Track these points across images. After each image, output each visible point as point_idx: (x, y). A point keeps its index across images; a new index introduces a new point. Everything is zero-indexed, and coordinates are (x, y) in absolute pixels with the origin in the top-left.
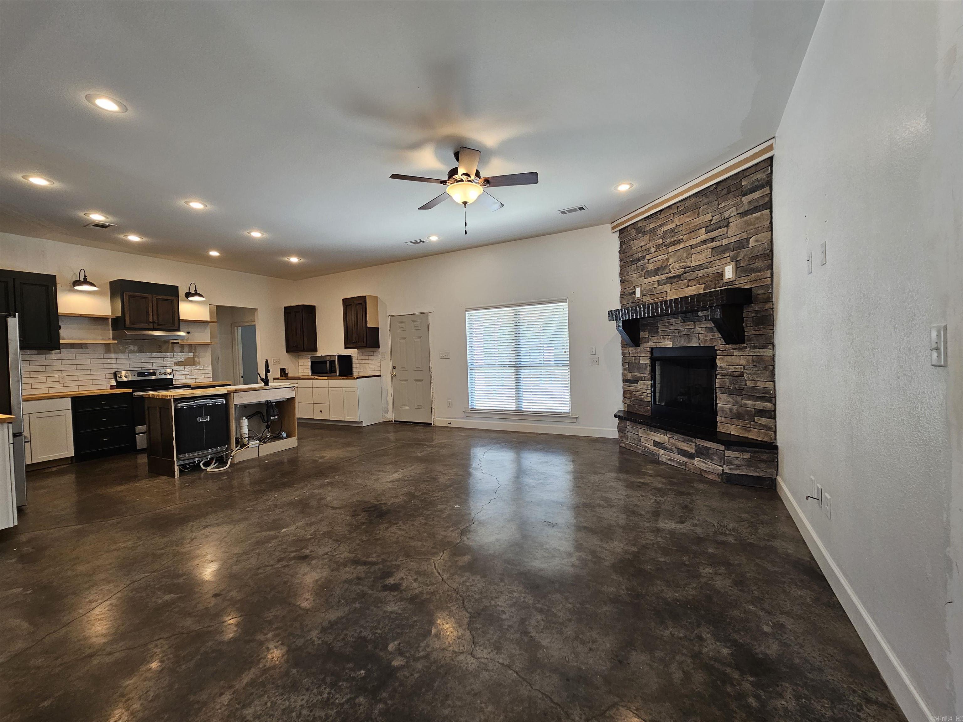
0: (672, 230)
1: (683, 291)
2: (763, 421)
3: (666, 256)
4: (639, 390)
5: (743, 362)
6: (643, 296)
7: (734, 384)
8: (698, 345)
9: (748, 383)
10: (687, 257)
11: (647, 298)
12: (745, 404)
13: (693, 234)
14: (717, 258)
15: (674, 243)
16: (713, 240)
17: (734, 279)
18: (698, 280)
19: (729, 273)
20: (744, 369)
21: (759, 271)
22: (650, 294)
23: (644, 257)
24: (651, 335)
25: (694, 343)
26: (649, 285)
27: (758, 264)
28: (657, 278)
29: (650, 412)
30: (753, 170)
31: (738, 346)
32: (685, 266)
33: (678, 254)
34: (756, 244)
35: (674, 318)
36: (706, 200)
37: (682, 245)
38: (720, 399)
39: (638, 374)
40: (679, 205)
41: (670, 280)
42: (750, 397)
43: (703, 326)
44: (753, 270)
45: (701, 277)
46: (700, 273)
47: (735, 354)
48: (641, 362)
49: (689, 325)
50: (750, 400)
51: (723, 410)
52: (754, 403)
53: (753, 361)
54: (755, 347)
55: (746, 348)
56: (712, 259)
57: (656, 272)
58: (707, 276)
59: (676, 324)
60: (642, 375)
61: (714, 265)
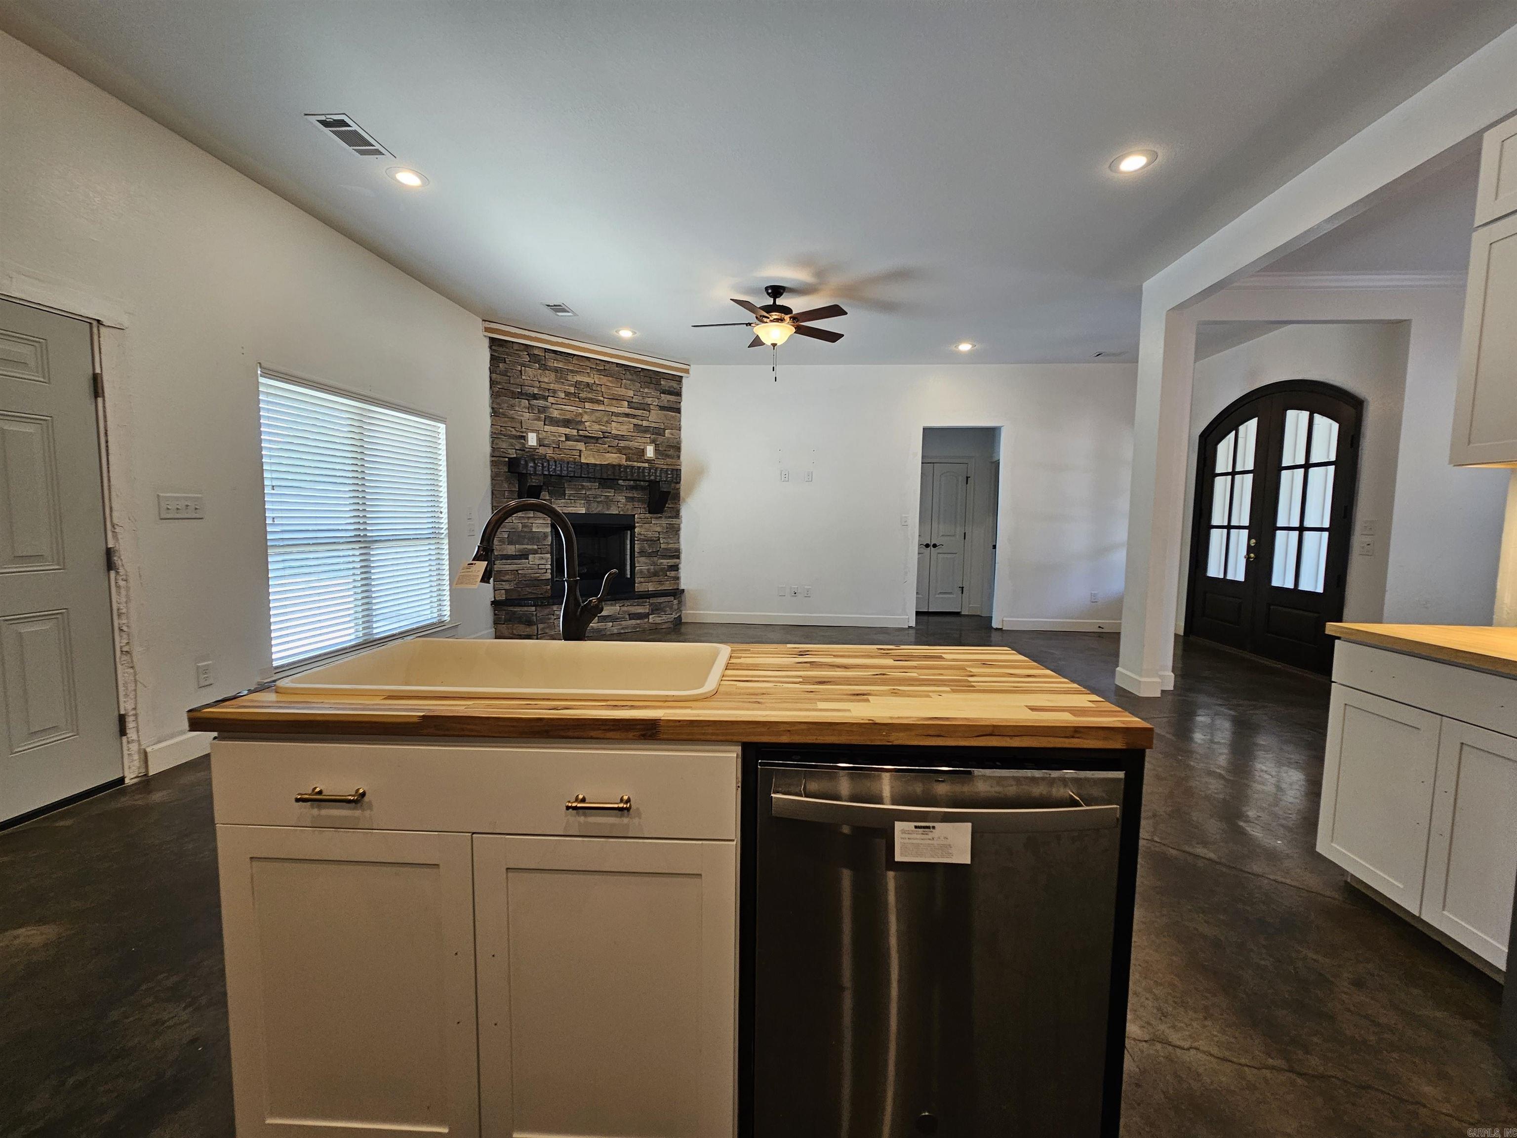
0: (588, 384)
1: (603, 455)
2: (673, 574)
3: (580, 410)
4: (530, 567)
5: (658, 529)
6: (540, 446)
7: (653, 548)
8: (617, 512)
9: (662, 546)
10: (607, 422)
11: (548, 450)
12: (662, 563)
13: (614, 402)
14: (639, 434)
15: (591, 401)
16: (634, 416)
17: (654, 458)
18: (620, 450)
19: (650, 452)
20: (659, 534)
21: (672, 458)
22: (554, 446)
23: (545, 398)
24: (555, 497)
25: (614, 511)
26: (555, 436)
27: (671, 452)
28: (567, 431)
29: (550, 592)
30: (671, 377)
31: (655, 515)
32: (603, 431)
33: (598, 414)
34: (670, 436)
35: (590, 482)
36: (630, 377)
37: (602, 408)
38: (639, 562)
39: (529, 547)
40: (598, 362)
41: (587, 439)
42: (664, 557)
43: (623, 494)
44: (668, 456)
45: (624, 448)
46: (622, 444)
47: (653, 522)
48: (534, 530)
49: (609, 492)
50: (665, 559)
51: (641, 572)
52: (668, 561)
53: (667, 528)
54: (670, 517)
55: (660, 517)
56: (634, 434)
57: (566, 423)
58: (629, 448)
59: (592, 489)
60: (535, 547)
61: (636, 441)
